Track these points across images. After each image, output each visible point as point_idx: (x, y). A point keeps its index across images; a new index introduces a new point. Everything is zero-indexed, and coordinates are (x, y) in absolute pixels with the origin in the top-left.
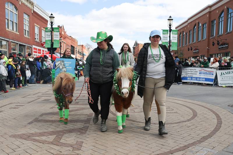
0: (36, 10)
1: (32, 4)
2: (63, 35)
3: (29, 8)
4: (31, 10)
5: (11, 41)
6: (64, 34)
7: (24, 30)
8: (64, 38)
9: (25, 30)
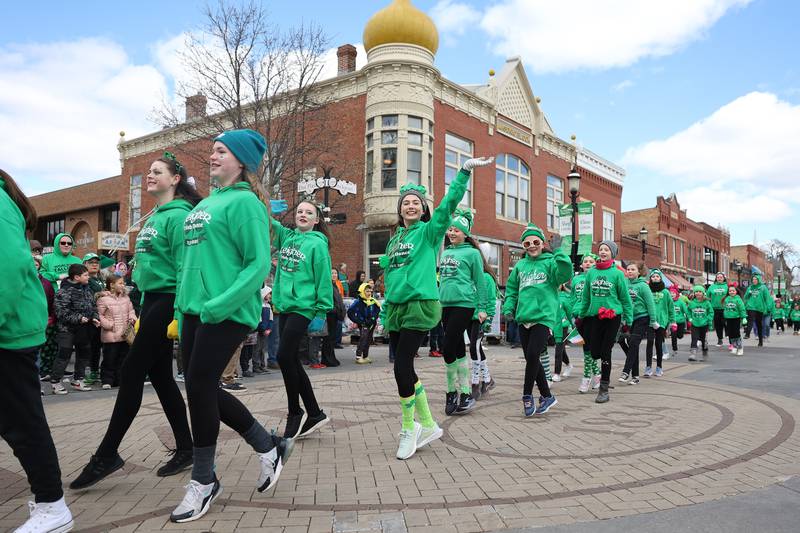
0: (582, 162)
1: (572, 150)
2: (675, 220)
3: (562, 161)
4: (570, 164)
5: (509, 243)
6: (679, 217)
7: (549, 218)
8: (679, 230)
9: (552, 216)
